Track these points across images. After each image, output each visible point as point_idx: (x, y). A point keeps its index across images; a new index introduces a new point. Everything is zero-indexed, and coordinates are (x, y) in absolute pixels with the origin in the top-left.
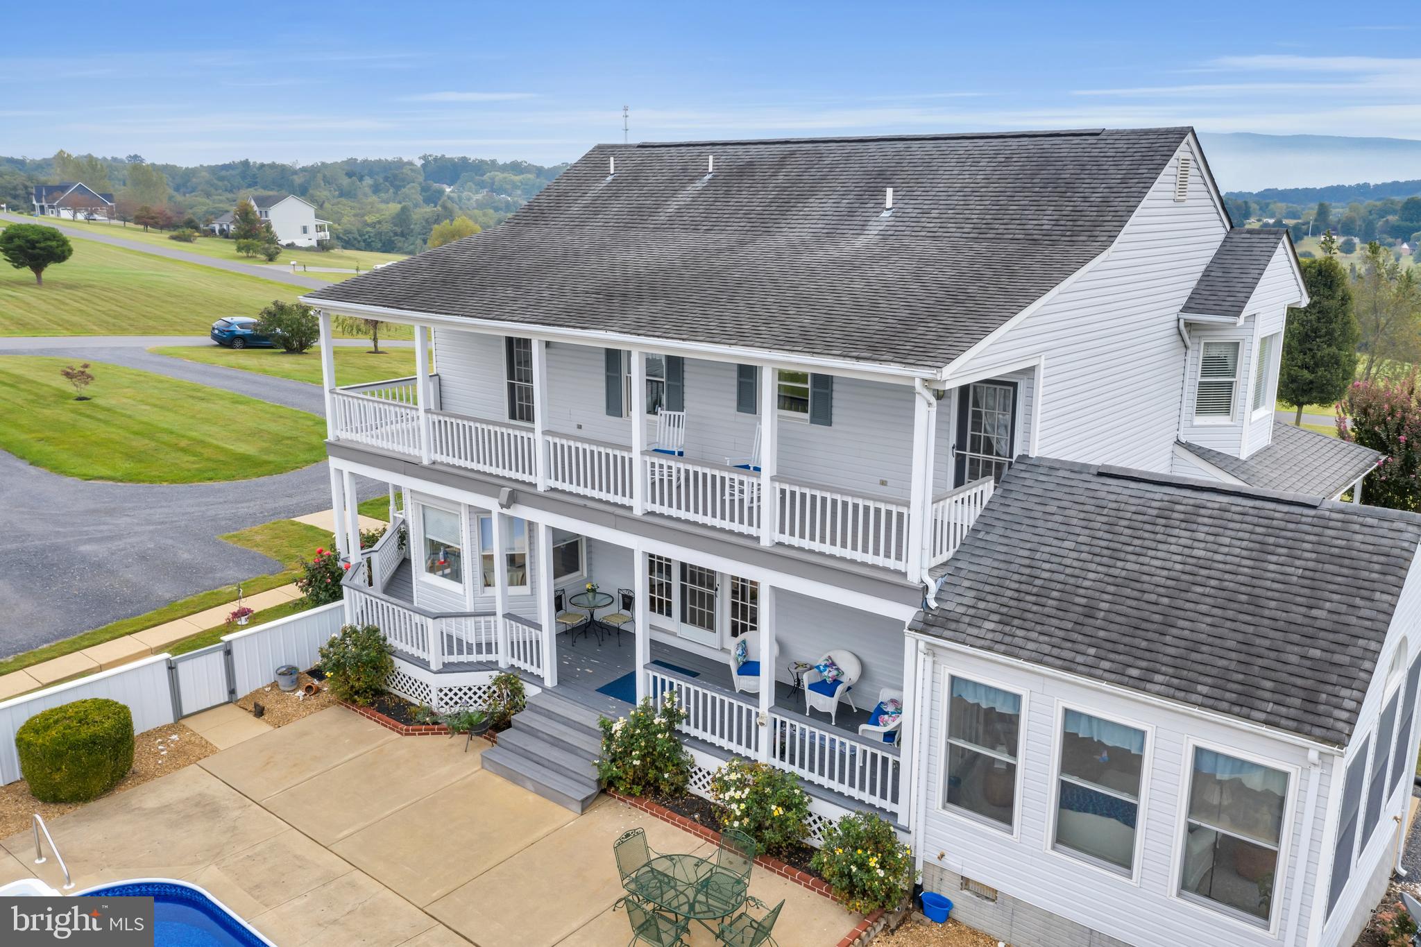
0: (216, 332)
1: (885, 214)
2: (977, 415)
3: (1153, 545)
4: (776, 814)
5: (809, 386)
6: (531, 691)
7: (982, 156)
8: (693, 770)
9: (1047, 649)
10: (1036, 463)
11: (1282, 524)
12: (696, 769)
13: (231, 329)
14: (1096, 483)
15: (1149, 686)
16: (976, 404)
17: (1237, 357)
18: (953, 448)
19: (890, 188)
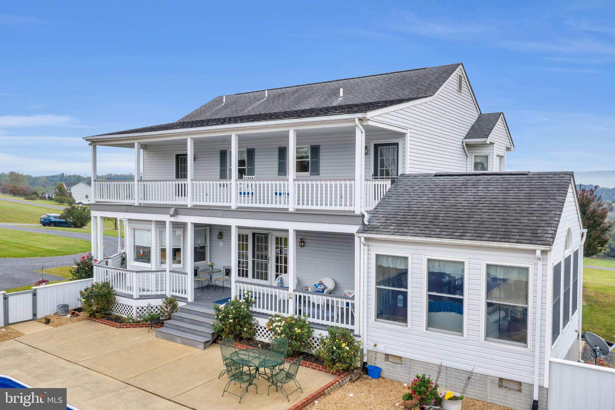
0: (43, 220)
1: (340, 99)
2: (382, 161)
3: (461, 194)
4: (297, 332)
5: (309, 159)
6: (181, 304)
9: (418, 232)
10: (409, 175)
11: (514, 181)
13: (50, 218)
14: (434, 179)
15: (464, 237)
16: (381, 156)
17: (488, 160)
18: (372, 175)
19: (341, 90)
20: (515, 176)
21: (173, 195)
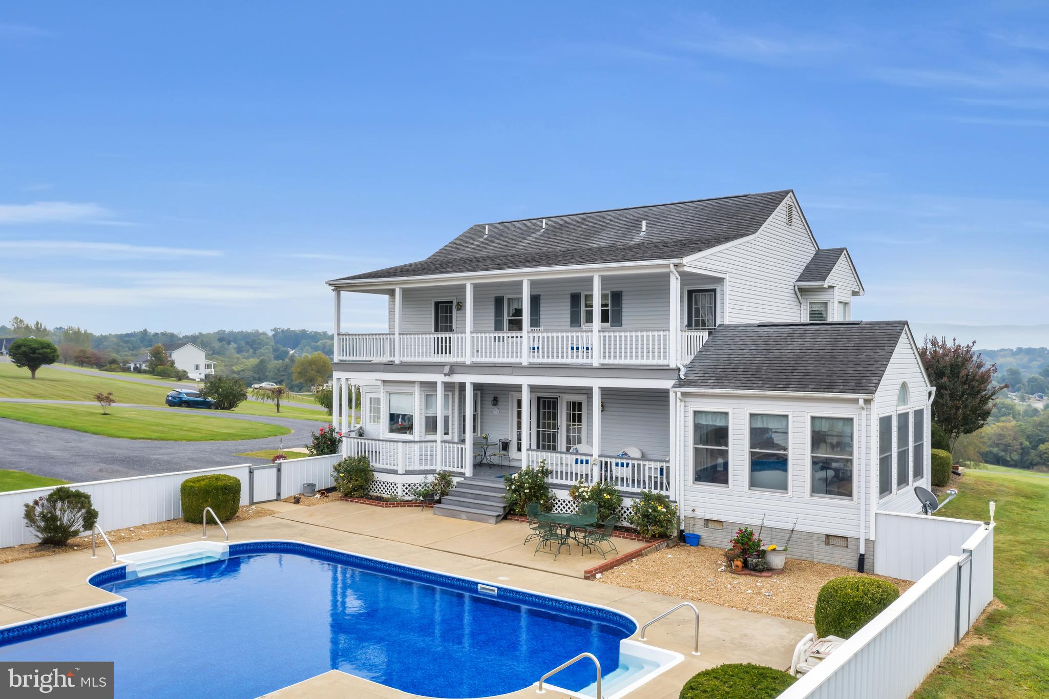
0: (170, 398)
1: (642, 233)
2: (697, 310)
3: (786, 345)
4: (606, 497)
5: (609, 308)
6: (455, 480)
7: (690, 209)
8: (555, 502)
10: (728, 326)
11: (844, 331)
12: (557, 501)
13: (180, 396)
14: (758, 329)
16: (696, 304)
17: (827, 309)
18: (686, 326)
19: (644, 223)
20: (845, 326)
21: (430, 352)
